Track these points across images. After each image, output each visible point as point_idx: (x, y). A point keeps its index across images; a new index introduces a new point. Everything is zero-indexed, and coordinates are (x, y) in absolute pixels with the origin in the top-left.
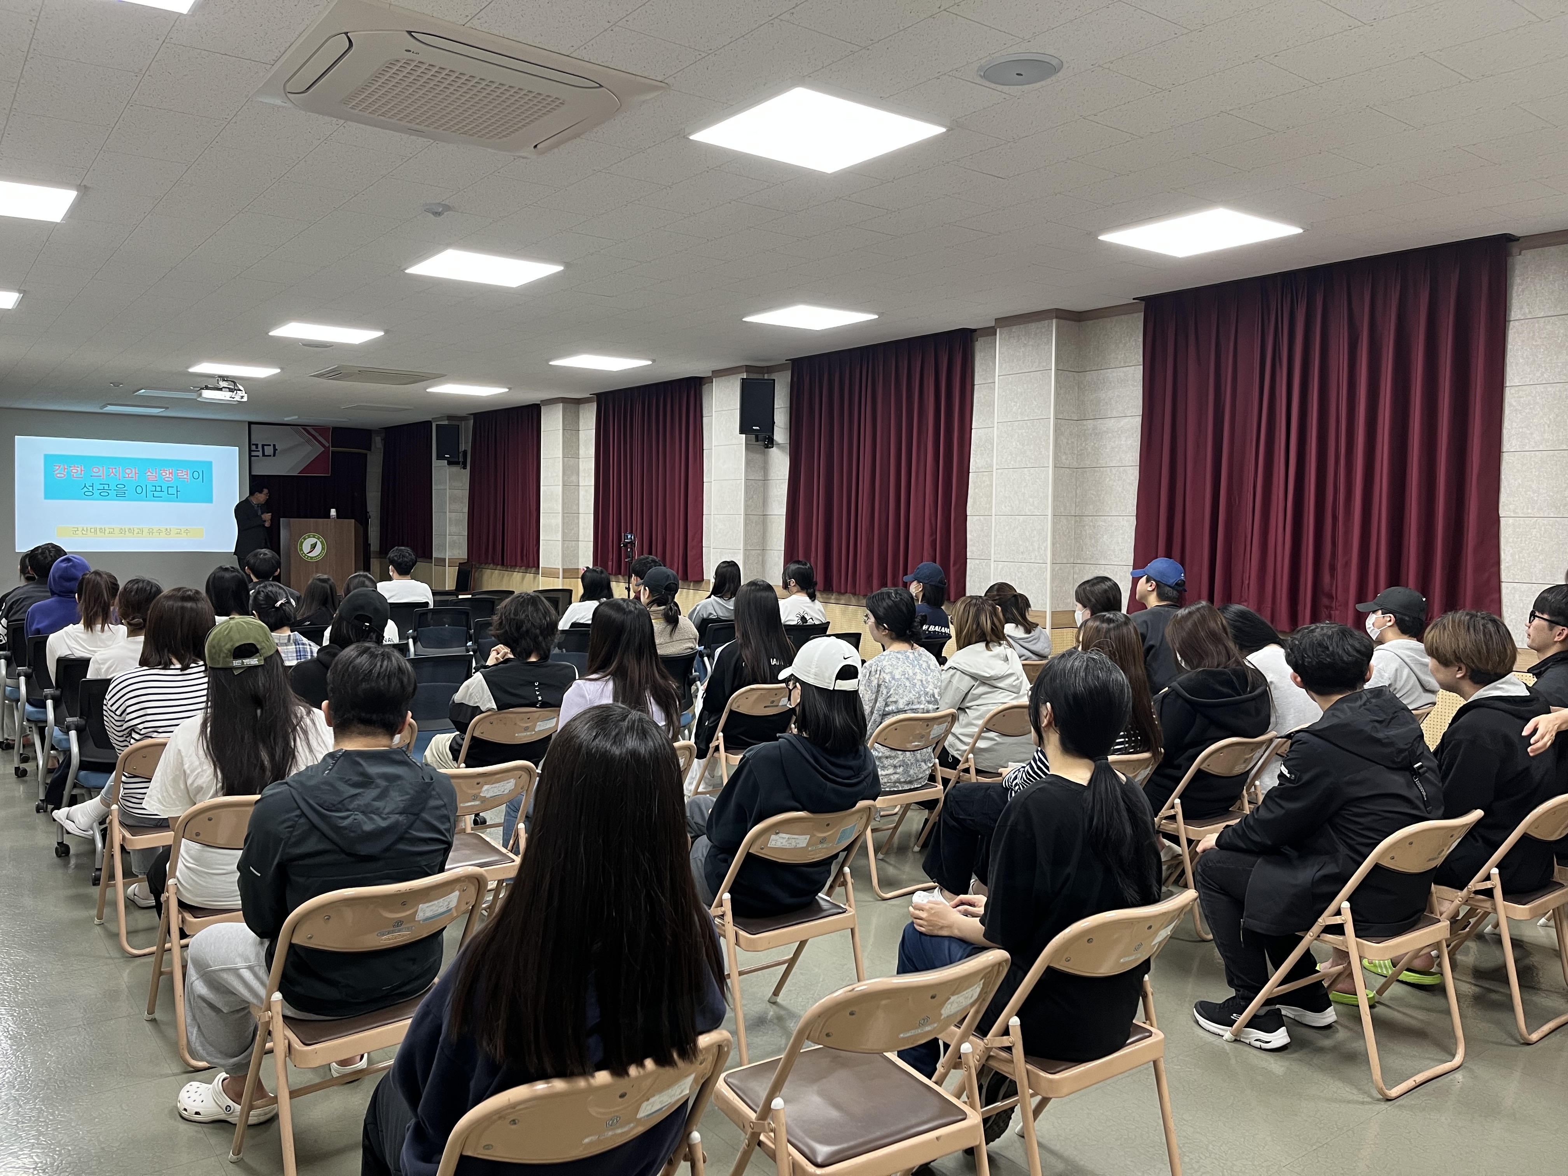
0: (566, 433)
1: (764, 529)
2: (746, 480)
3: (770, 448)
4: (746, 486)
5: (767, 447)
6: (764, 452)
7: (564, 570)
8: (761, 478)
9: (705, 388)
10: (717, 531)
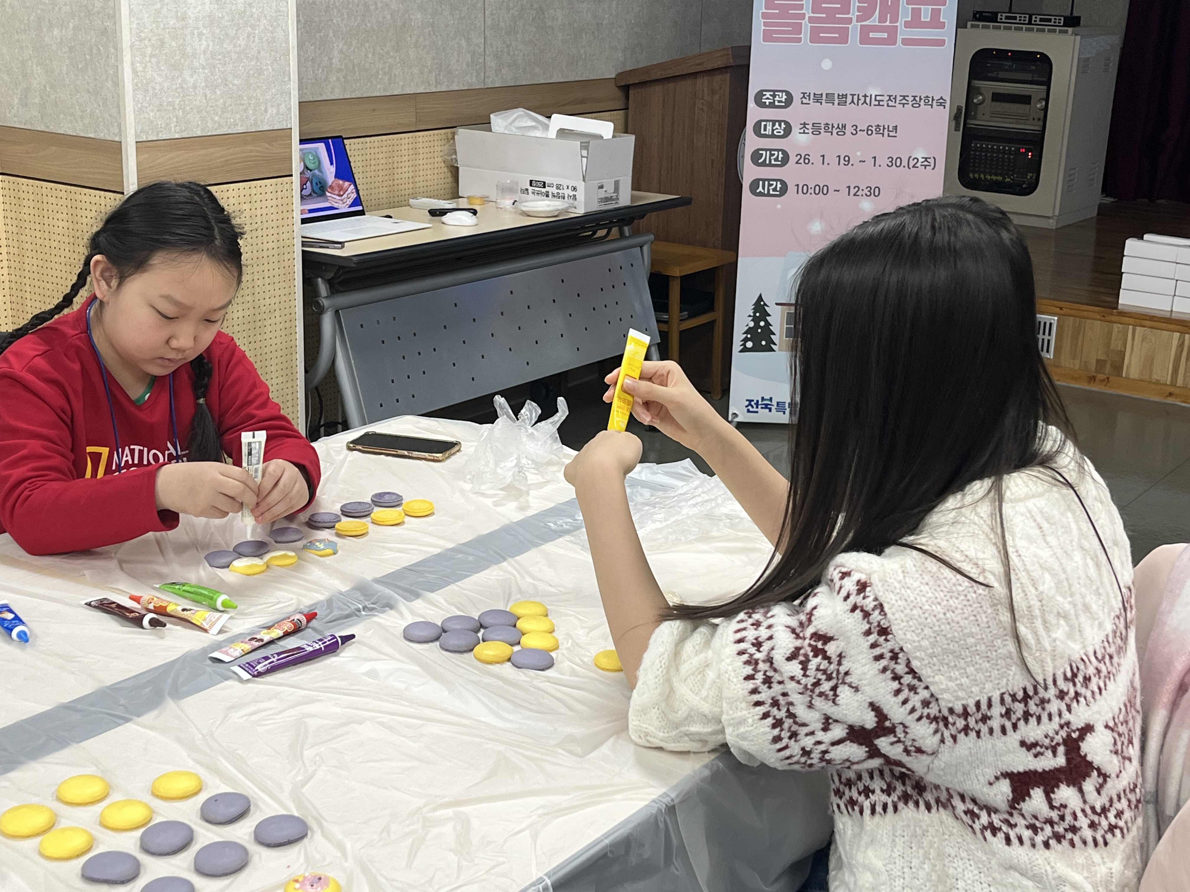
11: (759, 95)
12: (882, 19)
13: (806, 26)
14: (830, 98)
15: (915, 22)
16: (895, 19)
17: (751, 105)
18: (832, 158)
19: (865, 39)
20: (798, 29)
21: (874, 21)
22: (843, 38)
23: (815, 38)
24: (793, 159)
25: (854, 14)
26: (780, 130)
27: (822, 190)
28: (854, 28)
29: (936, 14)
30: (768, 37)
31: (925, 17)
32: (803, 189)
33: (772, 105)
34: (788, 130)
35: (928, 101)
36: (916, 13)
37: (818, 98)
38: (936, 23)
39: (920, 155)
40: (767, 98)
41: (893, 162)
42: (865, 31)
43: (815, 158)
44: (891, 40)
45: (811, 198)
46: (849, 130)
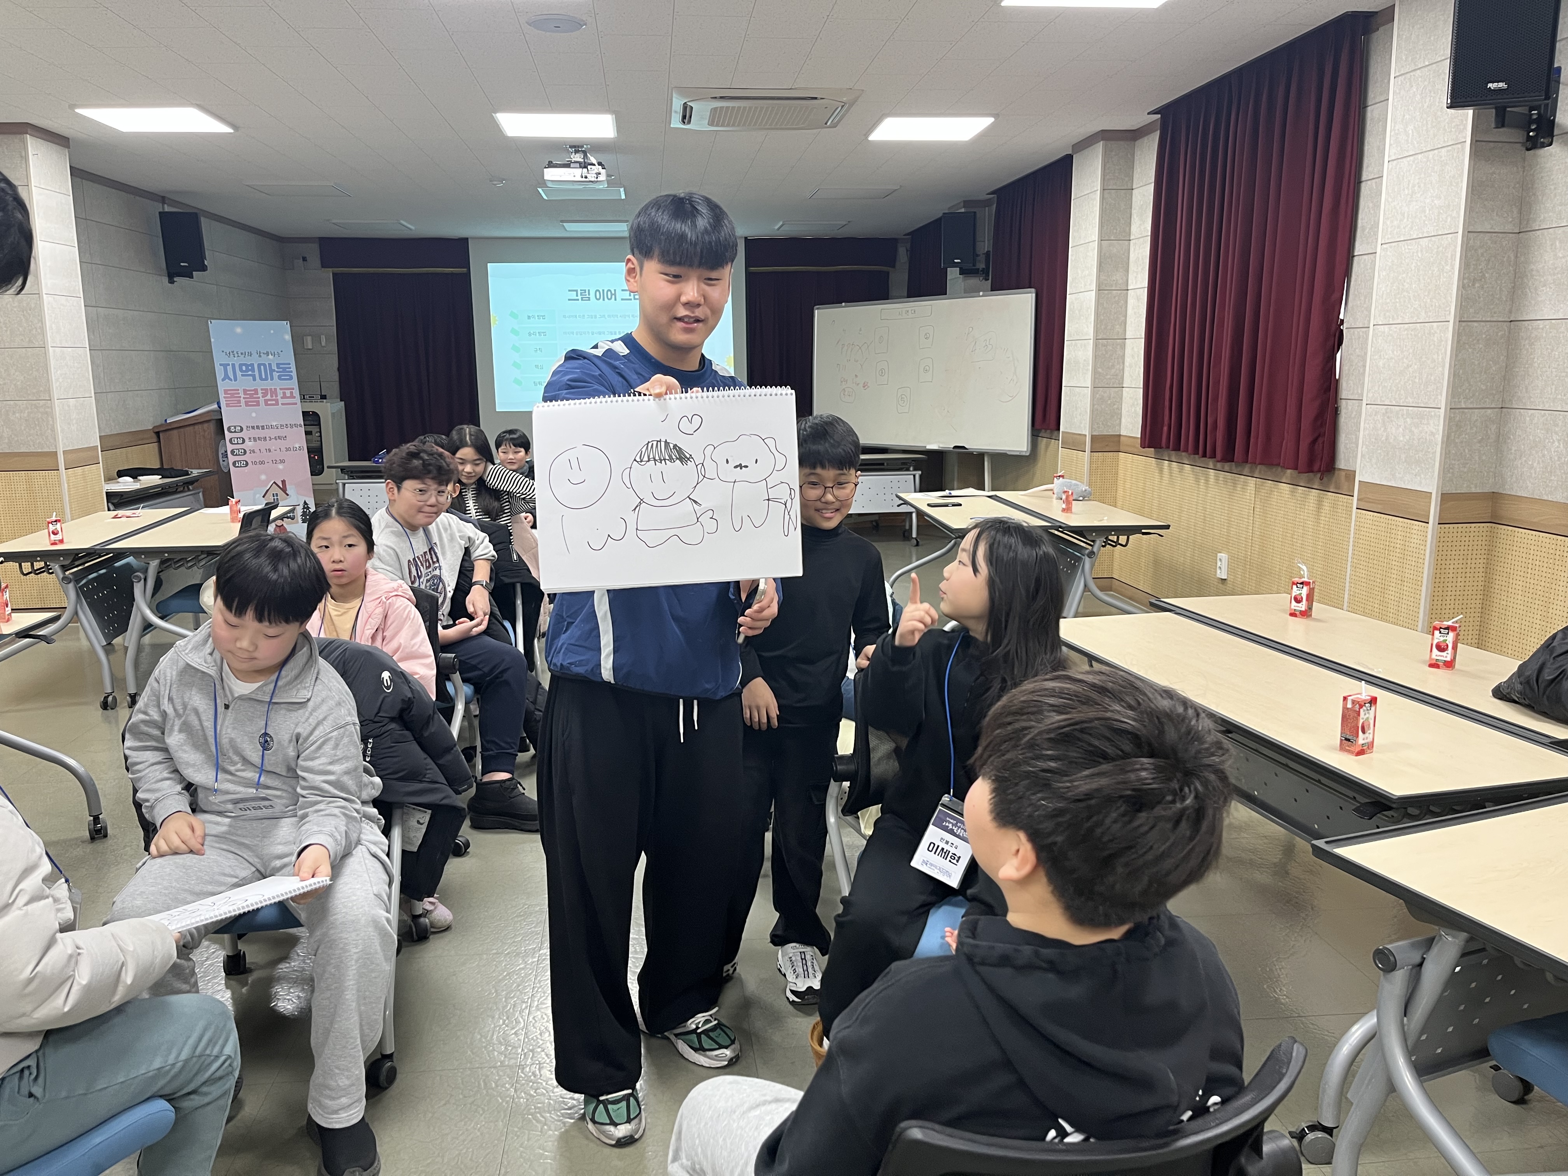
0: (1106, 196)
1: (1507, 357)
2: (1469, 232)
3: (1543, 146)
4: (1468, 250)
5: (1533, 144)
6: (1524, 160)
7: (1093, 438)
8: (1509, 228)
9: (1377, 37)
10: (1381, 364)
11: (229, 429)
12: (272, 396)
13: (243, 401)
14: (258, 427)
15: (284, 397)
16: (276, 396)
17: (226, 432)
18: (263, 450)
19: (267, 404)
20: (239, 402)
21: (269, 397)
22: (258, 404)
23: (247, 404)
24: (248, 452)
25: (260, 395)
26: (240, 441)
27: (262, 463)
28: (262, 400)
29: (292, 393)
30: (228, 405)
31: (288, 395)
32: (255, 463)
33: (235, 432)
34: (244, 441)
35: (296, 425)
36: (284, 393)
37: (253, 428)
38: (292, 397)
39: (297, 446)
40: (232, 429)
41: (288, 449)
42: (266, 401)
43: (257, 450)
44: (277, 404)
45: (258, 466)
46: (268, 439)
